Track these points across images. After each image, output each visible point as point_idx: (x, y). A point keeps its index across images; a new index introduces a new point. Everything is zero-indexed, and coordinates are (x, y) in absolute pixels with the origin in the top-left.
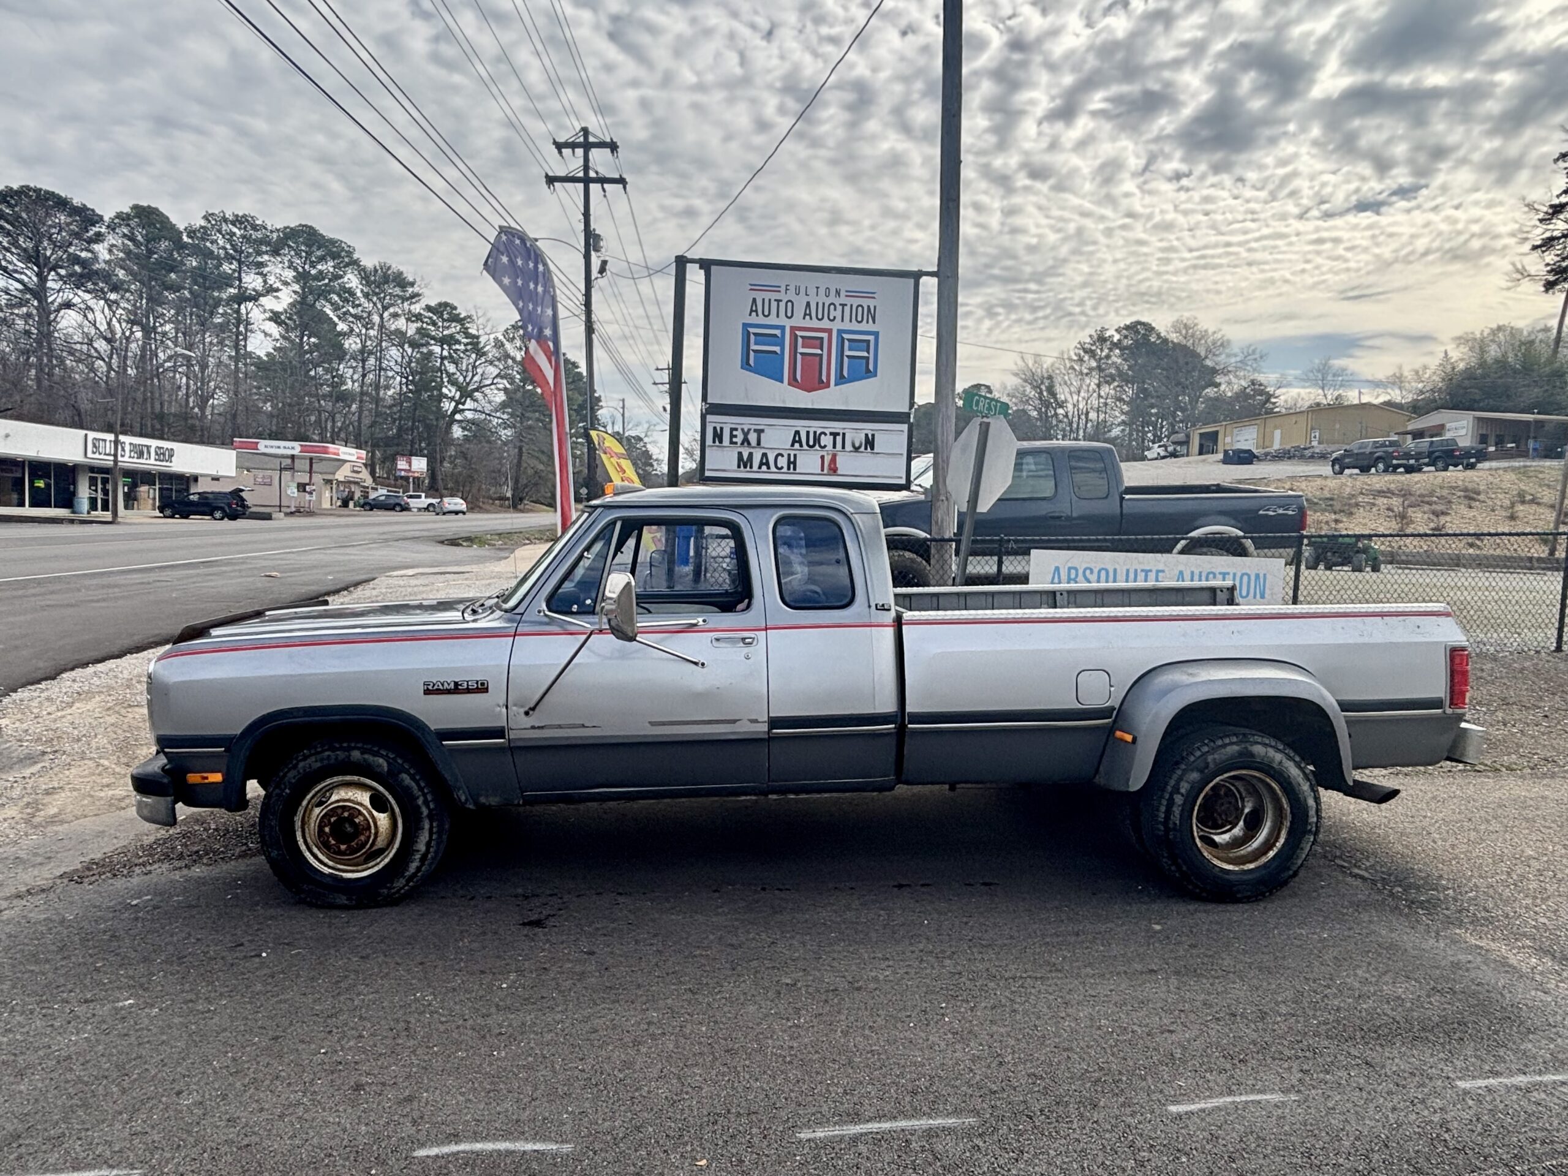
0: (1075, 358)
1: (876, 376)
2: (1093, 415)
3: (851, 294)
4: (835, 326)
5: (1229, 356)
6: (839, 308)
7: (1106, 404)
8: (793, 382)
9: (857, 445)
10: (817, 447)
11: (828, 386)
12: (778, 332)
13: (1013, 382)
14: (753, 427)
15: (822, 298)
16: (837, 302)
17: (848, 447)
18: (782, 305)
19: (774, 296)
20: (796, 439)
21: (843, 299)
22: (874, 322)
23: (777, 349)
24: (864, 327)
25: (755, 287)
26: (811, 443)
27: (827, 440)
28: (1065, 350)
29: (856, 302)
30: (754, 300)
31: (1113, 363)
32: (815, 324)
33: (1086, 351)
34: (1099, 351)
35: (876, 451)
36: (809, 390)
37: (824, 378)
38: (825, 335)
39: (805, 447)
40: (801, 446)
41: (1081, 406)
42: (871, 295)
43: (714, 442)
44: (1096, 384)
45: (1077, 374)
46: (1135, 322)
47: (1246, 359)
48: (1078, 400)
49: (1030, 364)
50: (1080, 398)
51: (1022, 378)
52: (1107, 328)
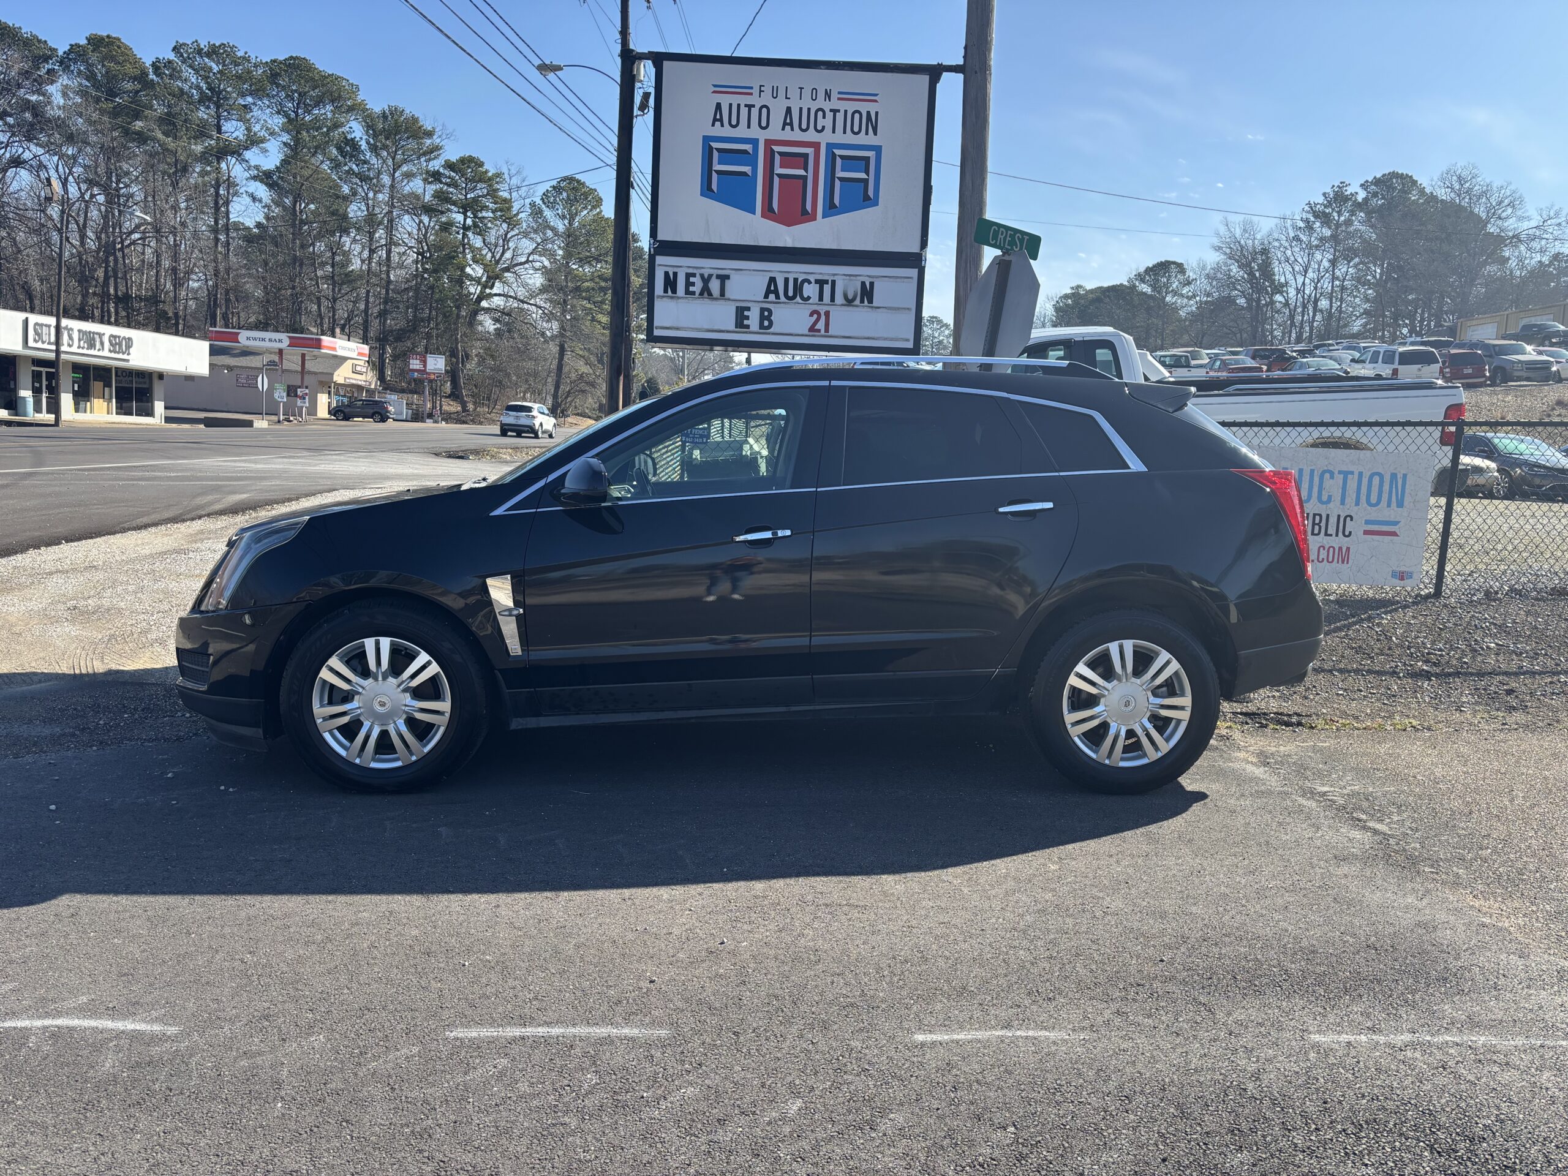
0: (1302, 225)
1: (876, 204)
3: (845, 96)
4: (825, 139)
6: (829, 115)
7: (1343, 288)
8: (768, 212)
9: (850, 297)
10: (798, 299)
11: (813, 218)
12: (748, 147)
14: (715, 272)
15: (807, 103)
16: (827, 106)
17: (839, 299)
18: (755, 112)
19: (744, 100)
20: (771, 288)
21: (835, 104)
22: (875, 134)
23: (747, 169)
24: (862, 139)
25: (719, 89)
26: (791, 294)
27: (810, 290)
28: (1288, 213)
29: (851, 107)
30: (719, 106)
31: (1356, 231)
32: (797, 135)
33: (1316, 215)
35: (875, 304)
36: (789, 223)
37: (809, 207)
38: (810, 151)
39: (783, 298)
40: (778, 297)
41: (1307, 292)
42: (871, 97)
43: (666, 291)
44: (1330, 261)
45: (1304, 246)
46: (1389, 173)
47: (1546, 224)
48: (1304, 284)
49: (1238, 233)
50: (1307, 281)
51: (1225, 254)
52: (1347, 183)
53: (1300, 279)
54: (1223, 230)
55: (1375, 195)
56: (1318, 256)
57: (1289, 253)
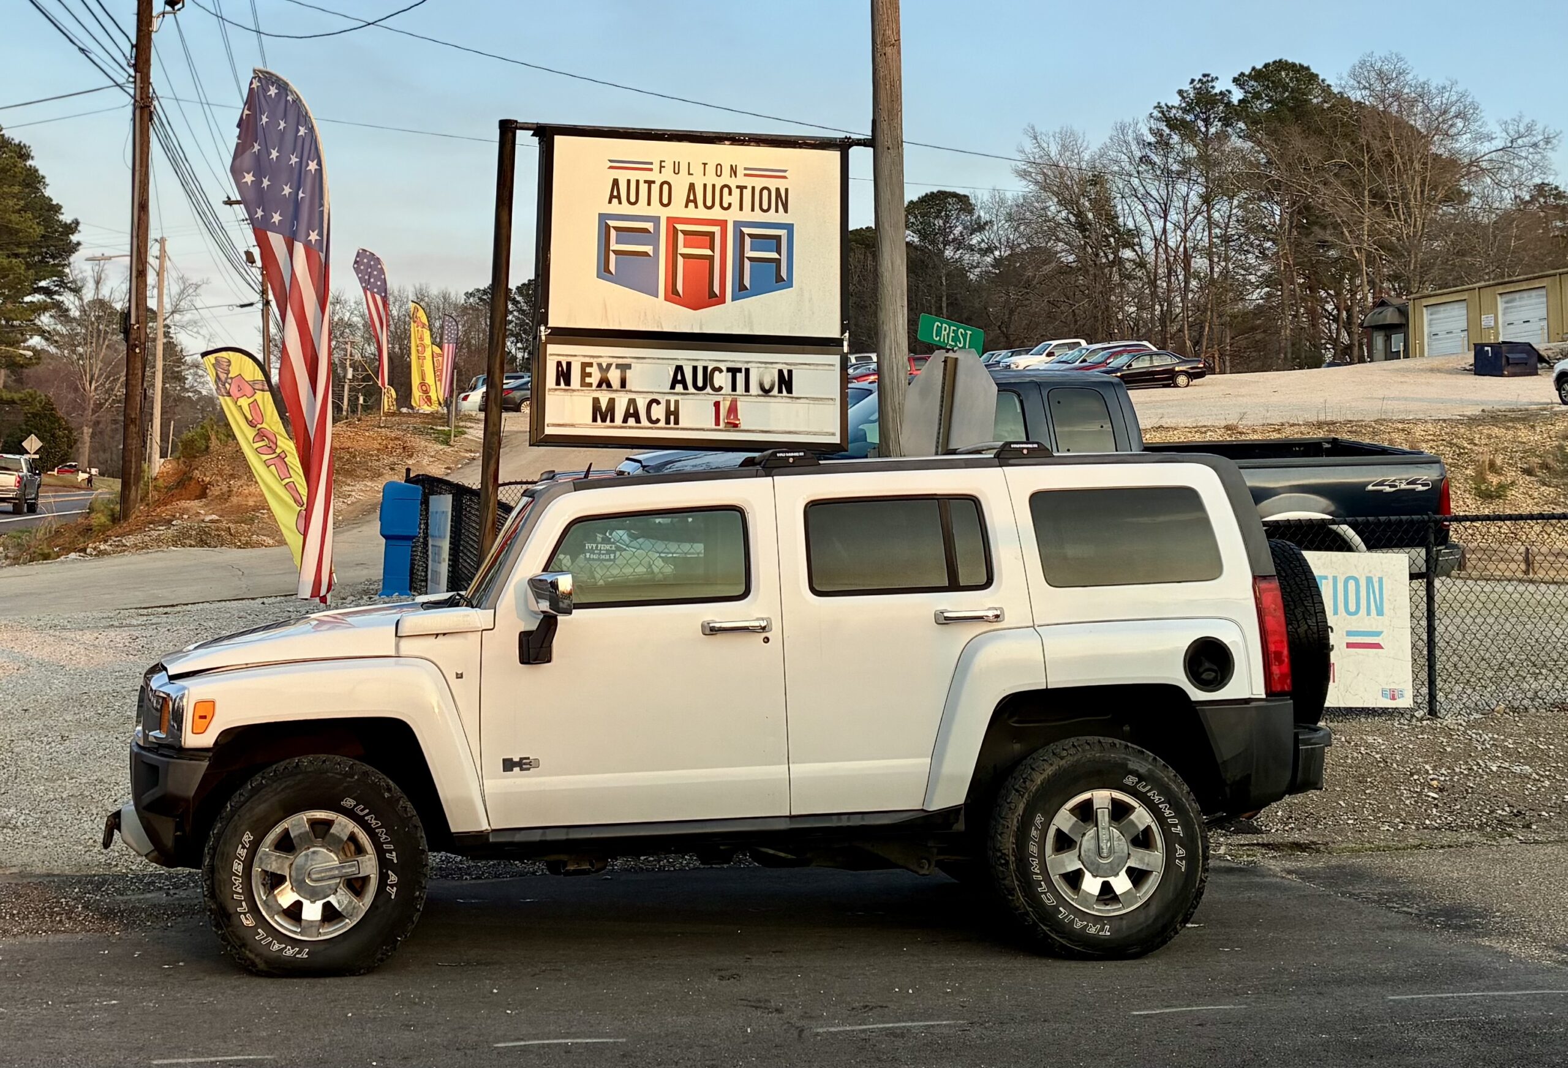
0: (1152, 139)
2: (1199, 263)
5: (1479, 137)
7: (1226, 239)
13: (1016, 189)
28: (1128, 120)
31: (1235, 150)
33: (1172, 123)
34: (1200, 123)
41: (1172, 243)
44: (1201, 196)
45: (1159, 172)
46: (1275, 62)
47: (1515, 145)
48: (1164, 231)
49: (1054, 151)
50: (1169, 226)
51: (1037, 183)
52: (1213, 75)
53: (1158, 224)
54: (1029, 146)
55: (1257, 96)
56: (1182, 188)
57: (1135, 182)
